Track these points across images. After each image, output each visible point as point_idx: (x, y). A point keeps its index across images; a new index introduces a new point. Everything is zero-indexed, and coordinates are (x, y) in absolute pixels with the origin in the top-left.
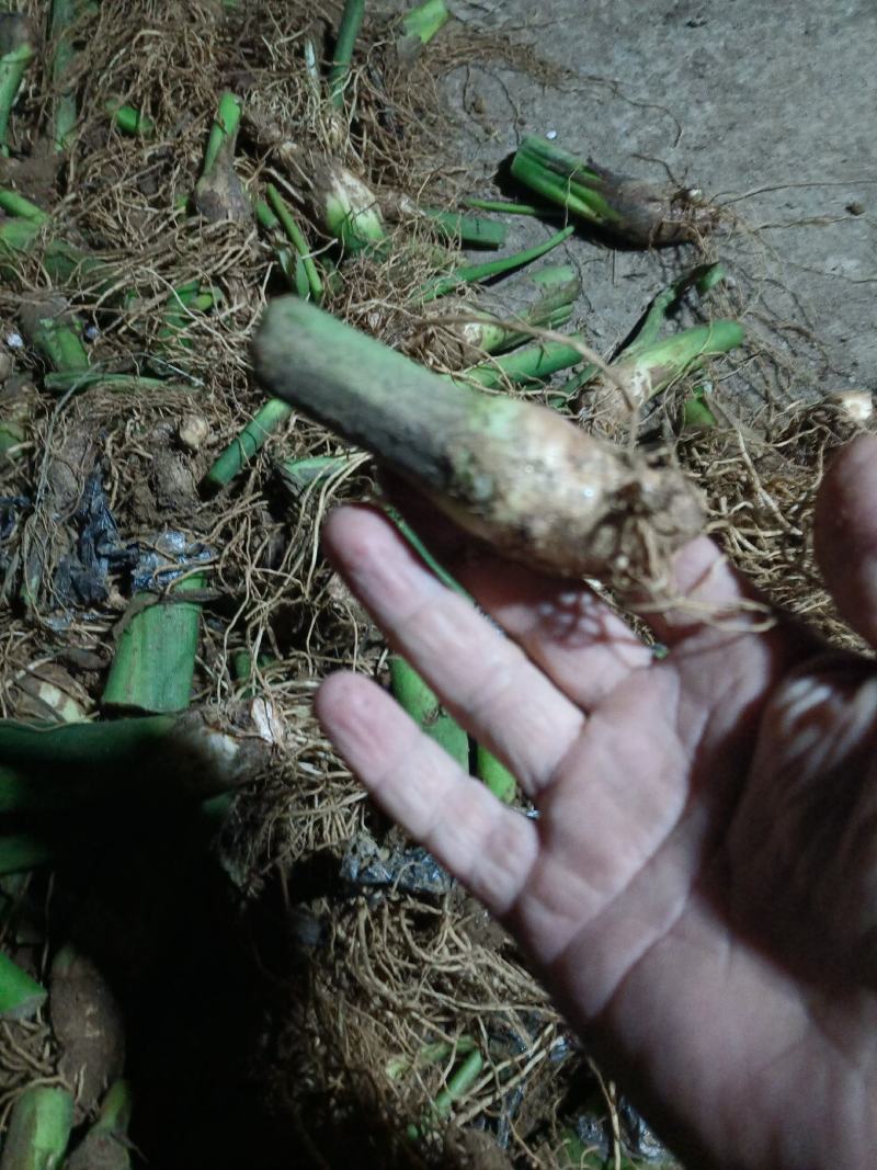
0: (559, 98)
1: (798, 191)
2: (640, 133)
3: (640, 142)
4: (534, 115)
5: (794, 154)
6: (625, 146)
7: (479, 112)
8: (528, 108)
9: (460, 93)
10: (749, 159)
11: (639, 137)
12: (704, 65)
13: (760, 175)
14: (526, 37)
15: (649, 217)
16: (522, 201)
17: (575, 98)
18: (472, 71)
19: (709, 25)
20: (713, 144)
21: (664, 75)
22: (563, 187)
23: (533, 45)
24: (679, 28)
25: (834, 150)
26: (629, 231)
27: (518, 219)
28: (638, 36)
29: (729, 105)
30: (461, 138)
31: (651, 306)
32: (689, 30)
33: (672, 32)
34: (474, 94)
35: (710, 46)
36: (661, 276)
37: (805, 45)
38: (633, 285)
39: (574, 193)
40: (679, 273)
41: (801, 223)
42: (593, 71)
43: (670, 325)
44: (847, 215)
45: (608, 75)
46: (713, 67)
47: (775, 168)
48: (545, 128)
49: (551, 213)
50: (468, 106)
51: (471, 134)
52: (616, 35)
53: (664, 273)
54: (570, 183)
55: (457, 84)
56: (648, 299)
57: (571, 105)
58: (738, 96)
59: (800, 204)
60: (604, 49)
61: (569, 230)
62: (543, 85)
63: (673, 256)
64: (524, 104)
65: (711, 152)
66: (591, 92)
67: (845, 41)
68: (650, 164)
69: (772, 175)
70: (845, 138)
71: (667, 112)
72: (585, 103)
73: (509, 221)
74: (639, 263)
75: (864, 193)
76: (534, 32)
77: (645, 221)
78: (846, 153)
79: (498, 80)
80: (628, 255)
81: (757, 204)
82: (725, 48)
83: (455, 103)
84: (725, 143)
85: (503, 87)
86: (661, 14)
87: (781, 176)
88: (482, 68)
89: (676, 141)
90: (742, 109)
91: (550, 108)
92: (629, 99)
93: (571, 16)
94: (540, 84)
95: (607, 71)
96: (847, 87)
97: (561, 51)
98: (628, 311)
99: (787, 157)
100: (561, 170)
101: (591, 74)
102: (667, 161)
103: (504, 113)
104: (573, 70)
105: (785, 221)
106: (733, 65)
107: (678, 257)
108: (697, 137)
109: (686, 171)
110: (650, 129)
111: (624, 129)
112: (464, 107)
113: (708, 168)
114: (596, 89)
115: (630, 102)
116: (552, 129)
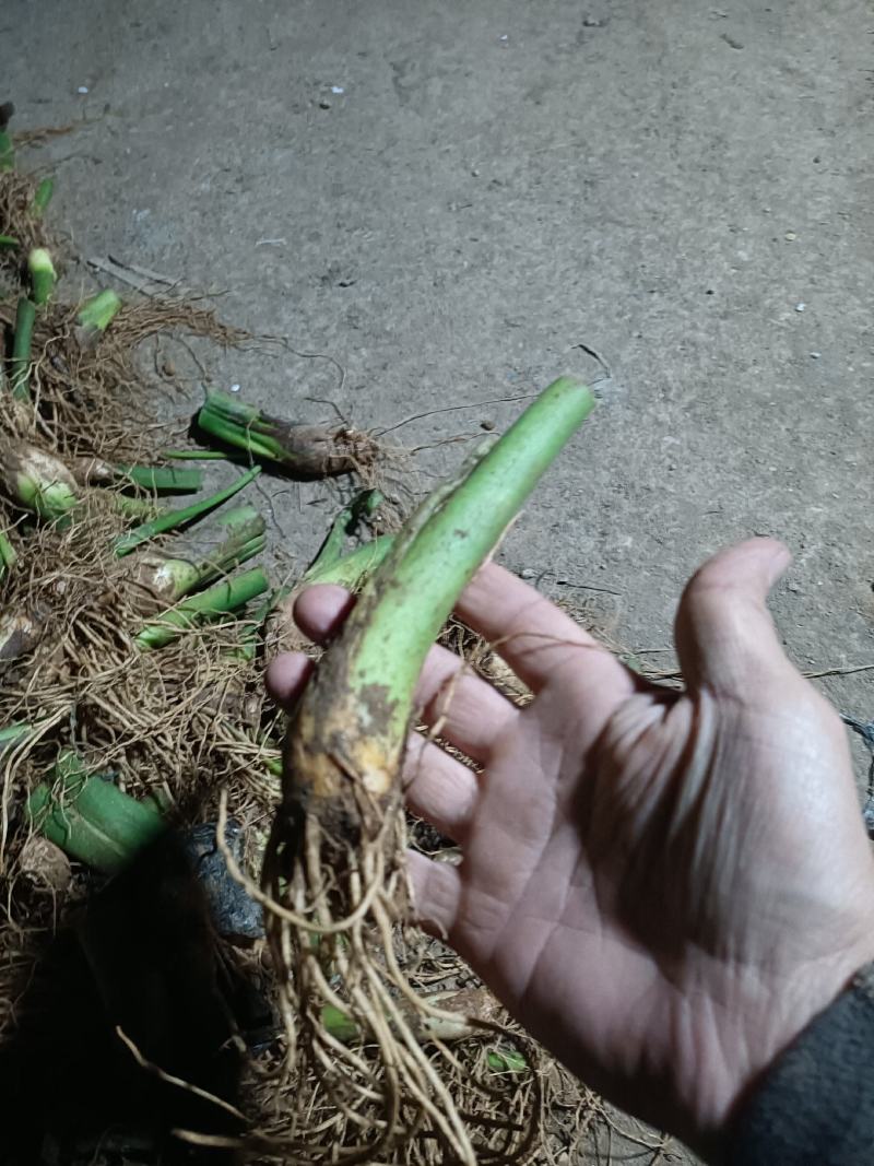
0: (239, 356)
1: (441, 415)
2: (310, 379)
3: (311, 387)
4: (219, 372)
5: (436, 385)
6: (299, 391)
7: (169, 374)
8: (213, 368)
9: (151, 358)
10: (400, 392)
11: (309, 383)
12: (356, 318)
13: (410, 405)
14: (206, 305)
15: (318, 455)
16: (213, 450)
17: (253, 355)
18: (160, 338)
19: (358, 283)
20: (371, 382)
21: (326, 328)
22: (244, 435)
23: (212, 313)
24: (334, 288)
25: (468, 378)
26: (305, 466)
27: (212, 464)
28: (300, 298)
29: (380, 350)
30: (155, 398)
31: (332, 526)
32: (341, 288)
33: (329, 292)
34: (164, 359)
35: (361, 302)
36: (339, 499)
37: (435, 294)
38: (317, 510)
39: (254, 439)
40: (354, 495)
41: (446, 442)
42: (267, 331)
43: (351, 540)
44: (482, 431)
45: (278, 333)
46: (364, 319)
47: (422, 398)
48: (230, 382)
49: (239, 456)
50: (160, 369)
51: (164, 394)
52: (283, 298)
53: (342, 497)
54: (248, 432)
55: (149, 351)
56: (331, 520)
57: (250, 360)
58: (387, 341)
59: (444, 426)
60: (274, 311)
61: (257, 469)
62: (223, 345)
63: (347, 481)
64: (209, 363)
65: (368, 390)
66: (265, 348)
67: (466, 289)
68: (321, 405)
69: (421, 404)
70: (474, 368)
71: (331, 360)
72: (262, 358)
73: (205, 466)
74: (320, 491)
75: (494, 411)
76: (213, 300)
77: (314, 458)
78: (476, 380)
79: (185, 344)
80: (310, 485)
81: (411, 430)
82: (373, 302)
83: (149, 367)
84: (380, 381)
85: (189, 350)
86: (318, 277)
87: (427, 405)
88: (170, 335)
89: (341, 383)
90: (391, 351)
91: (233, 365)
92: (299, 351)
93: (243, 284)
94: (221, 345)
95: (278, 329)
96: (471, 327)
97: (238, 315)
98: (315, 533)
99: (430, 388)
100: (240, 422)
101: (265, 333)
102: (335, 401)
103: (192, 373)
104: (248, 331)
105: (435, 441)
106: (381, 315)
107: (352, 482)
108: (358, 378)
109: (351, 407)
110: (318, 375)
111: (296, 378)
112: (157, 371)
113: (370, 404)
114: (270, 346)
115: (299, 354)
116: (235, 383)
